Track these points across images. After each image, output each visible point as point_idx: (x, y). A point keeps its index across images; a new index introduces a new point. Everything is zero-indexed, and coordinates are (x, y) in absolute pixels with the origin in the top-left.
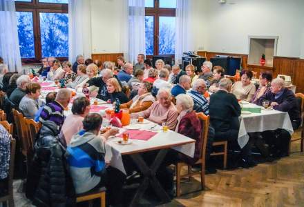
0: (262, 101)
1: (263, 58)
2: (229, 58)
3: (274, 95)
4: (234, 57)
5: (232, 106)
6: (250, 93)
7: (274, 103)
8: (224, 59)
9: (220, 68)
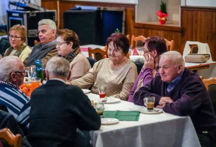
0: (143, 96)
1: (163, 10)
2: (98, 11)
3: (166, 84)
4: (109, 9)
5: (76, 110)
6: (127, 81)
7: (164, 100)
8: (89, 13)
9: (70, 33)
